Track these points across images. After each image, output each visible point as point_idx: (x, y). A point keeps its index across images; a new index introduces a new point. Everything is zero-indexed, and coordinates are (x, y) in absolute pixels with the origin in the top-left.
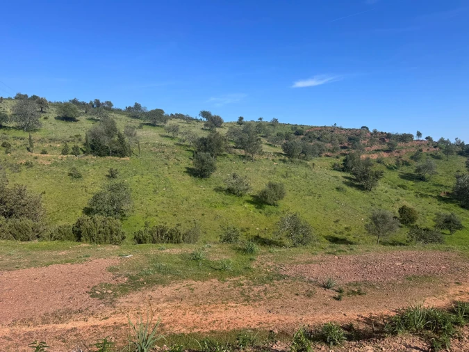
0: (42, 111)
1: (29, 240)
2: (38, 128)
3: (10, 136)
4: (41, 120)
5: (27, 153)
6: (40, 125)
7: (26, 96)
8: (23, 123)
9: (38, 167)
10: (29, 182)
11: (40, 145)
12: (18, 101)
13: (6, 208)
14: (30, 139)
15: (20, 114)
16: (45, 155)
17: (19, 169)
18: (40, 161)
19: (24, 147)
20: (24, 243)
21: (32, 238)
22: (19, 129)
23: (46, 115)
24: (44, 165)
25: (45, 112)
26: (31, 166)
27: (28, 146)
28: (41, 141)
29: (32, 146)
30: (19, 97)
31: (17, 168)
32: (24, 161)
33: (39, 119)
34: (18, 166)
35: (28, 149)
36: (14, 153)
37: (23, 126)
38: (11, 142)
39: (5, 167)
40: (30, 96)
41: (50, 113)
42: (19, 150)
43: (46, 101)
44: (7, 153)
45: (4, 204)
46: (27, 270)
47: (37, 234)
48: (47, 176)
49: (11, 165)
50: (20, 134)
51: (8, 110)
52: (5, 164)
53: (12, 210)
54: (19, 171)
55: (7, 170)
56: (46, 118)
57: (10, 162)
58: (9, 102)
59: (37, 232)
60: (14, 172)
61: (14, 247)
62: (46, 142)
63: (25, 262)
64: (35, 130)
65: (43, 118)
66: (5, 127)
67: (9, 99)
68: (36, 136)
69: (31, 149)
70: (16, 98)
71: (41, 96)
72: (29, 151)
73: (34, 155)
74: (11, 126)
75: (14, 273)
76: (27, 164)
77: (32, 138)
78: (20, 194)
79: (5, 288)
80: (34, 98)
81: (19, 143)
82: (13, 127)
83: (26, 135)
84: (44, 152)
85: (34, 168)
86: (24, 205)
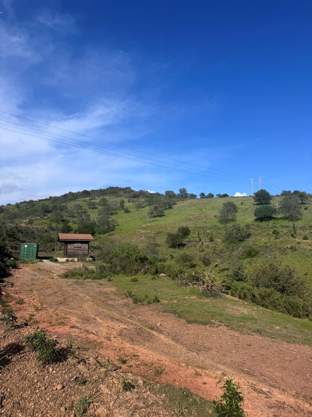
0: (303, 203)
1: (300, 317)
2: (300, 217)
3: (278, 225)
4: (302, 210)
5: (291, 239)
6: (301, 214)
7: (290, 192)
8: (288, 214)
9: (301, 251)
10: (294, 264)
11: (302, 232)
12: (284, 197)
13: (280, 285)
14: (294, 227)
15: (286, 207)
16: (307, 241)
17: (286, 252)
18: (302, 246)
19: (289, 234)
20: (296, 319)
21: (303, 316)
22: (285, 219)
23: (306, 206)
24: (305, 249)
25: (305, 204)
26: (295, 250)
27: (293, 233)
28: (303, 228)
29: (295, 233)
30: (285, 193)
31: (284, 251)
32: (289, 246)
33: (301, 210)
34: (285, 249)
35: (292, 235)
36: (281, 239)
37: (288, 216)
38: (279, 229)
39: (275, 250)
40: (292, 192)
41: (309, 204)
42: (285, 236)
43: (306, 194)
44: (276, 238)
45: (278, 282)
46: (302, 346)
47: (306, 313)
48: (309, 259)
49: (280, 249)
50: (286, 223)
51: (277, 205)
52: (275, 248)
53: (284, 287)
54: (285, 254)
55: (277, 252)
56: (306, 209)
57: (279, 246)
58: (277, 198)
59: (307, 311)
60: (282, 254)
61: (289, 321)
62: (306, 229)
63: (300, 338)
64: (298, 220)
65: (303, 208)
66: (275, 218)
67: (277, 196)
68: (299, 224)
69: (295, 235)
70: (282, 195)
71: (301, 190)
72: (294, 237)
73: (297, 240)
74: (279, 217)
75: (292, 346)
76: (292, 248)
77: (295, 226)
78: (290, 274)
79: (287, 358)
80: (296, 192)
81: (285, 230)
82: (280, 218)
83: (291, 224)
84: (305, 238)
85: (297, 252)
86: (293, 285)
